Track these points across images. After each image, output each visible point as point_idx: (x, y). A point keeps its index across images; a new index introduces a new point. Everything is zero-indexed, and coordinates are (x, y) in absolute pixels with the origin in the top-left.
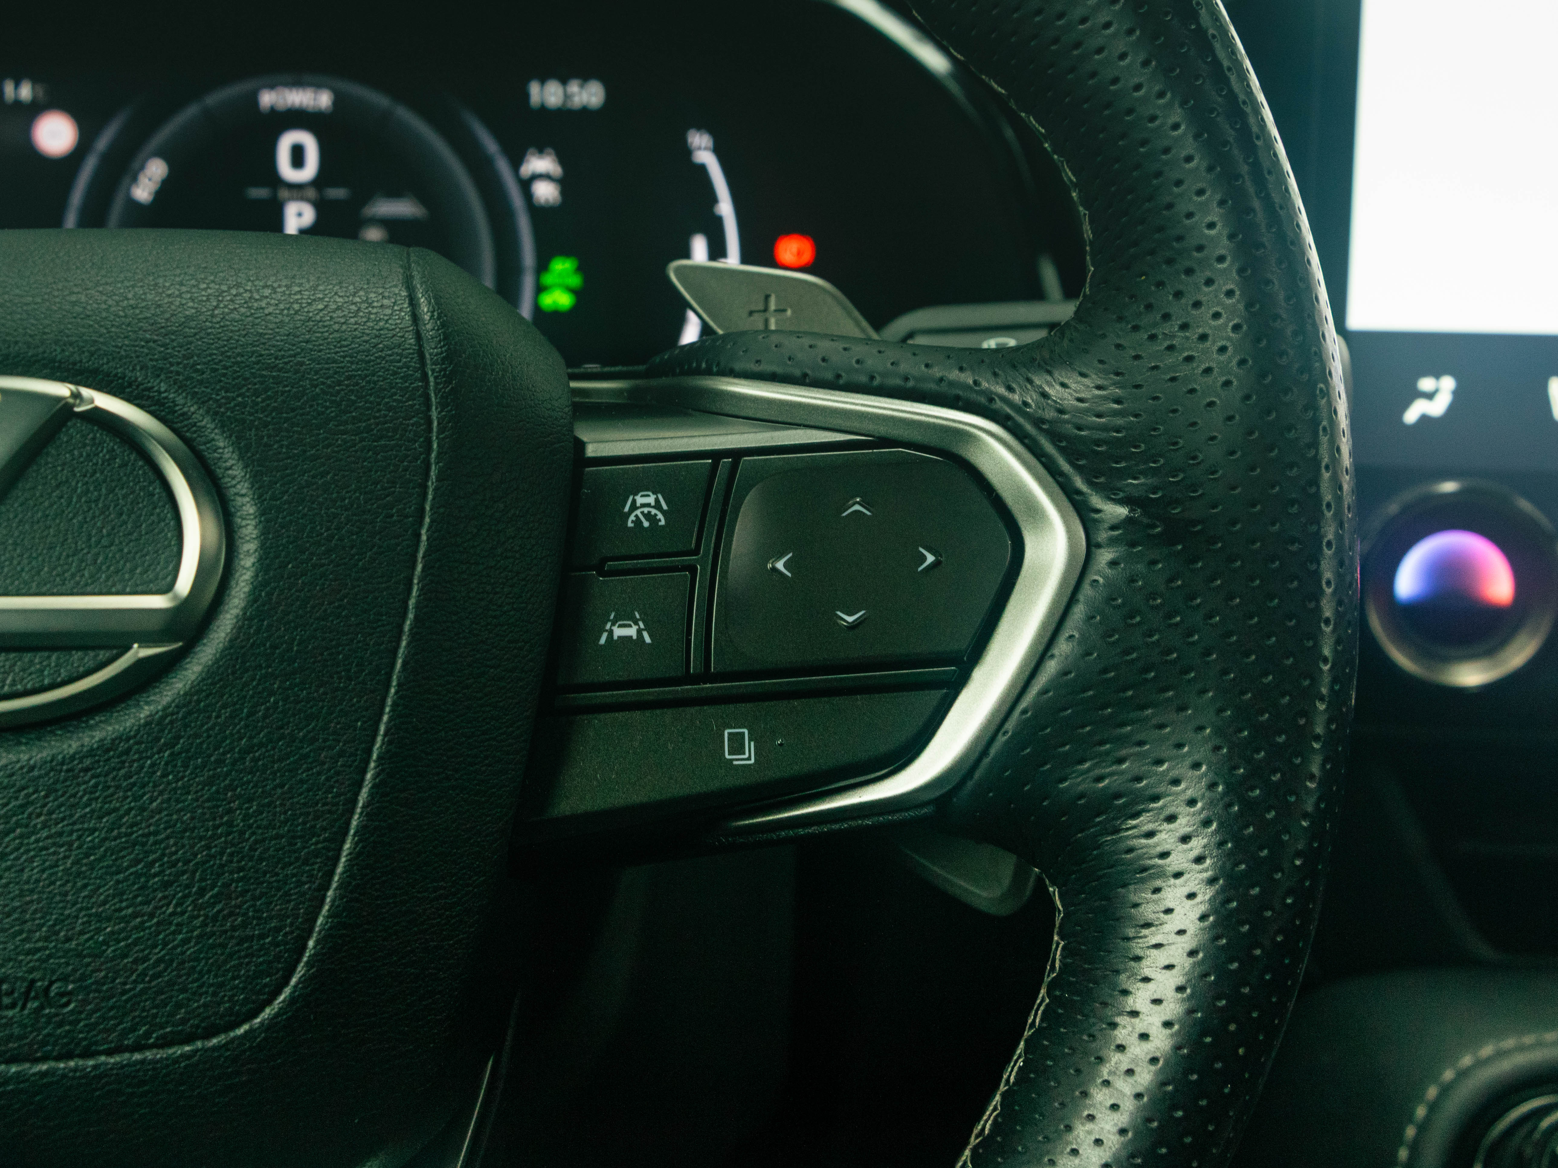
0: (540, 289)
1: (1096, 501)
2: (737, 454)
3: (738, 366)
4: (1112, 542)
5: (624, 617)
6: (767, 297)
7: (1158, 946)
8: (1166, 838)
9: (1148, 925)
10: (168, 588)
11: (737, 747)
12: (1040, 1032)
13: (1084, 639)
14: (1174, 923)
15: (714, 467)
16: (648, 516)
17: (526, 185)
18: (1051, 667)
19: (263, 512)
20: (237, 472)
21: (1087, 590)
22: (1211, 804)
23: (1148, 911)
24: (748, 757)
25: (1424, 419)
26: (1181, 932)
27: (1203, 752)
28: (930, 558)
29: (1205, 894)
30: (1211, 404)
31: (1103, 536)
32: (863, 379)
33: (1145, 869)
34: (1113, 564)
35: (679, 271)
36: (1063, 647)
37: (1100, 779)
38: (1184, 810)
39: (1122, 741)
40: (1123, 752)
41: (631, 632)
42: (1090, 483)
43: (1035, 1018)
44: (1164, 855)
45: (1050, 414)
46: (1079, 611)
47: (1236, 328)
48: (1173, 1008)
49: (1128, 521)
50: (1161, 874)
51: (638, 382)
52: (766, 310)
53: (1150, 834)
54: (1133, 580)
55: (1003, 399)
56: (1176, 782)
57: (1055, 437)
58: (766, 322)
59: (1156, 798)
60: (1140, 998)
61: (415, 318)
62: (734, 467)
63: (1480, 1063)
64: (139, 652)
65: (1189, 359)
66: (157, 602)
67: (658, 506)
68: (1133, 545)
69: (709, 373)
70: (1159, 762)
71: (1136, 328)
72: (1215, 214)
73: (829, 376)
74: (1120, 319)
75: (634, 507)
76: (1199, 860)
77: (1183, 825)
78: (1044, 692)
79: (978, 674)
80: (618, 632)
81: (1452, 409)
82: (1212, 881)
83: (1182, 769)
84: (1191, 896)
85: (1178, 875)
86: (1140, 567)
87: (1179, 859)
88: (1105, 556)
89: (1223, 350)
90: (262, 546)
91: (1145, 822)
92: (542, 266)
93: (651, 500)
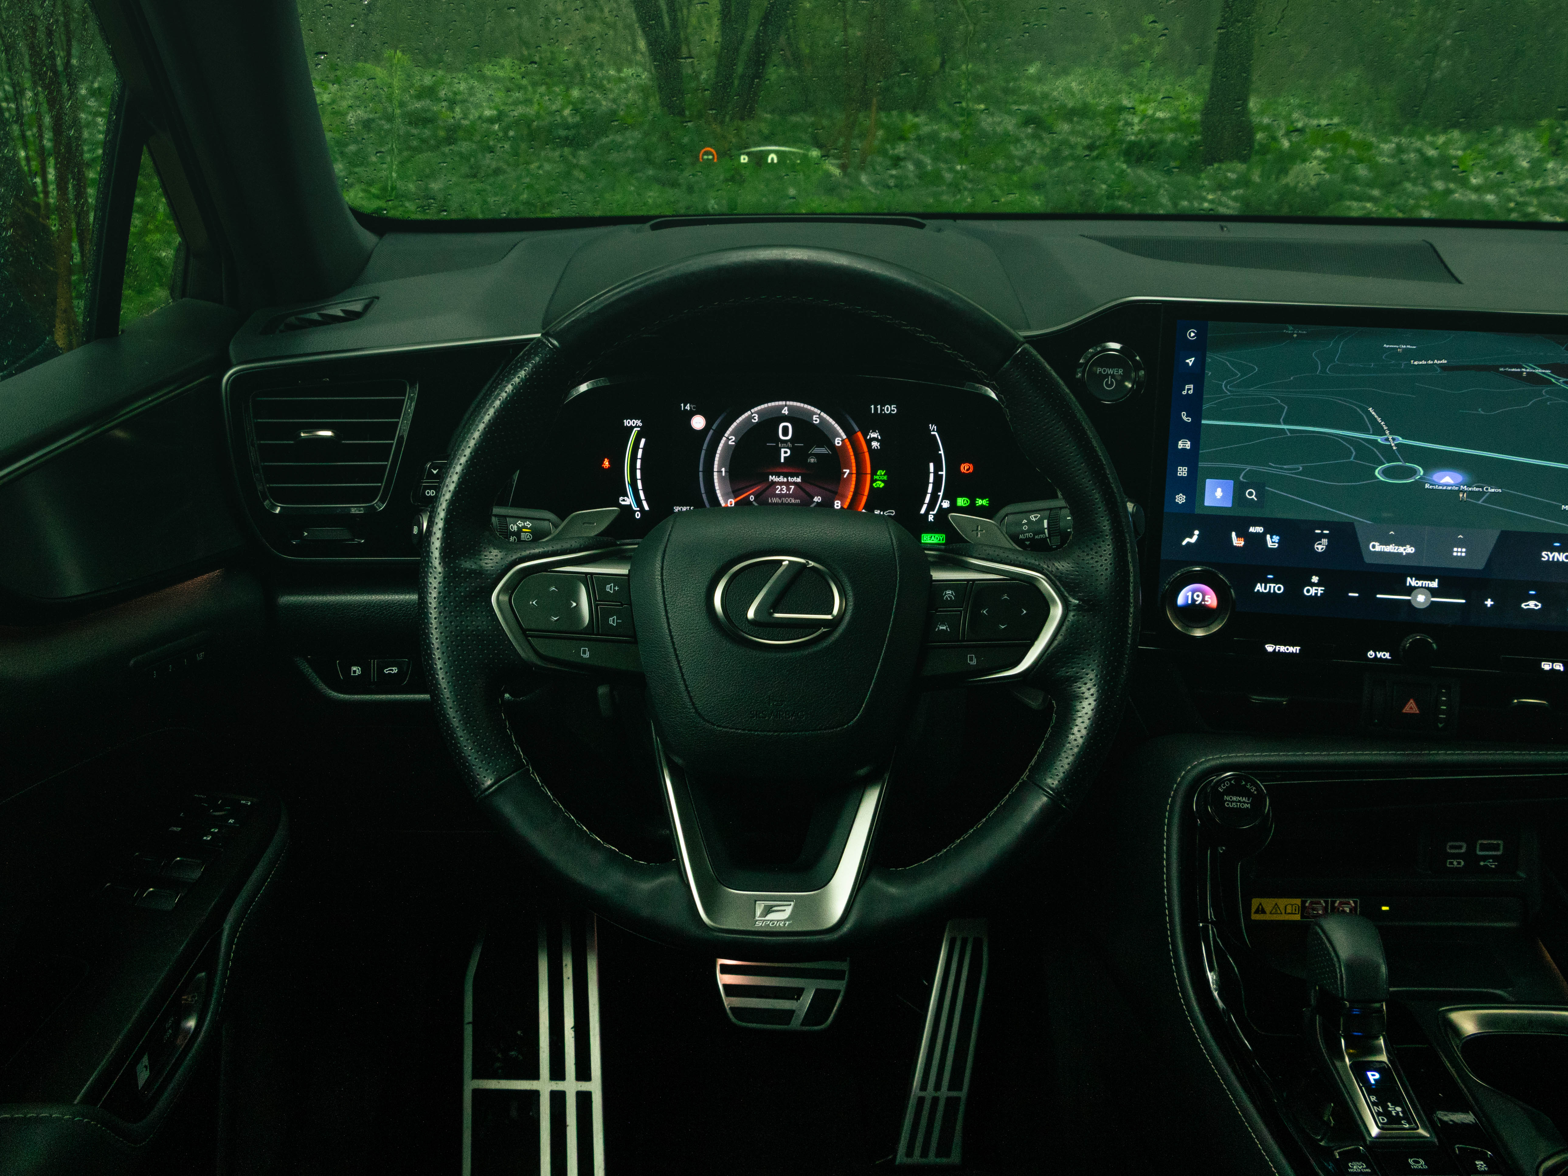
0: (873, 481)
1: (1071, 599)
2: (974, 581)
3: (974, 555)
4: (1074, 610)
5: (943, 624)
6: (978, 526)
7: (1080, 717)
8: (1084, 689)
9: (1078, 711)
10: (831, 613)
11: (971, 660)
12: (1048, 739)
13: (1065, 635)
14: (1084, 711)
15: (968, 583)
16: (949, 597)
17: (869, 442)
18: (1056, 642)
19: (854, 595)
20: (848, 584)
21: (1066, 623)
22: (1095, 681)
23: (1079, 708)
24: (974, 662)
25: (1188, 543)
26: (1086, 713)
27: (1095, 667)
28: (1025, 612)
29: (1093, 703)
30: (1102, 575)
31: (1071, 608)
32: (1009, 561)
33: (1078, 697)
34: (1074, 616)
35: (951, 516)
36: (1059, 638)
37: (1067, 672)
38: (1089, 681)
39: (1074, 662)
40: (1074, 666)
41: (944, 628)
42: (1069, 594)
43: (1047, 736)
44: (1083, 693)
45: (1059, 574)
46: (1064, 628)
47: (1110, 554)
48: (1084, 732)
49: (1078, 605)
50: (1082, 698)
51: (942, 553)
52: (977, 529)
53: (1080, 688)
54: (1078, 621)
55: (1047, 569)
56: (1087, 674)
57: (1060, 581)
58: (977, 534)
59: (1082, 678)
60: (1075, 729)
61: (892, 543)
62: (973, 584)
63: (1193, 768)
64: (823, 630)
65: (1097, 562)
66: (829, 617)
67: (952, 594)
68: (1079, 611)
69: (965, 556)
70: (1083, 669)
71: (1083, 552)
72: (1106, 523)
73: (999, 559)
74: (1079, 548)
75: (946, 594)
76: (1092, 695)
77: (1089, 685)
78: (1053, 649)
79: (1036, 643)
80: (941, 628)
81: (1198, 540)
82: (1095, 701)
83: (1089, 671)
84: (1090, 704)
85: (1086, 699)
86: (1081, 617)
87: (1087, 694)
88: (1072, 614)
89: (1106, 560)
90: (854, 604)
91: (1079, 684)
92: (874, 473)
93: (950, 592)
